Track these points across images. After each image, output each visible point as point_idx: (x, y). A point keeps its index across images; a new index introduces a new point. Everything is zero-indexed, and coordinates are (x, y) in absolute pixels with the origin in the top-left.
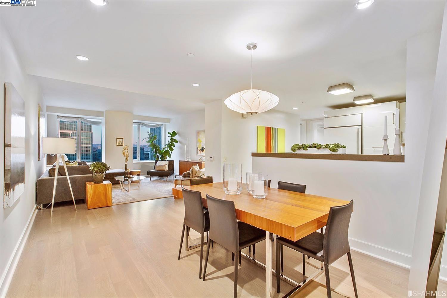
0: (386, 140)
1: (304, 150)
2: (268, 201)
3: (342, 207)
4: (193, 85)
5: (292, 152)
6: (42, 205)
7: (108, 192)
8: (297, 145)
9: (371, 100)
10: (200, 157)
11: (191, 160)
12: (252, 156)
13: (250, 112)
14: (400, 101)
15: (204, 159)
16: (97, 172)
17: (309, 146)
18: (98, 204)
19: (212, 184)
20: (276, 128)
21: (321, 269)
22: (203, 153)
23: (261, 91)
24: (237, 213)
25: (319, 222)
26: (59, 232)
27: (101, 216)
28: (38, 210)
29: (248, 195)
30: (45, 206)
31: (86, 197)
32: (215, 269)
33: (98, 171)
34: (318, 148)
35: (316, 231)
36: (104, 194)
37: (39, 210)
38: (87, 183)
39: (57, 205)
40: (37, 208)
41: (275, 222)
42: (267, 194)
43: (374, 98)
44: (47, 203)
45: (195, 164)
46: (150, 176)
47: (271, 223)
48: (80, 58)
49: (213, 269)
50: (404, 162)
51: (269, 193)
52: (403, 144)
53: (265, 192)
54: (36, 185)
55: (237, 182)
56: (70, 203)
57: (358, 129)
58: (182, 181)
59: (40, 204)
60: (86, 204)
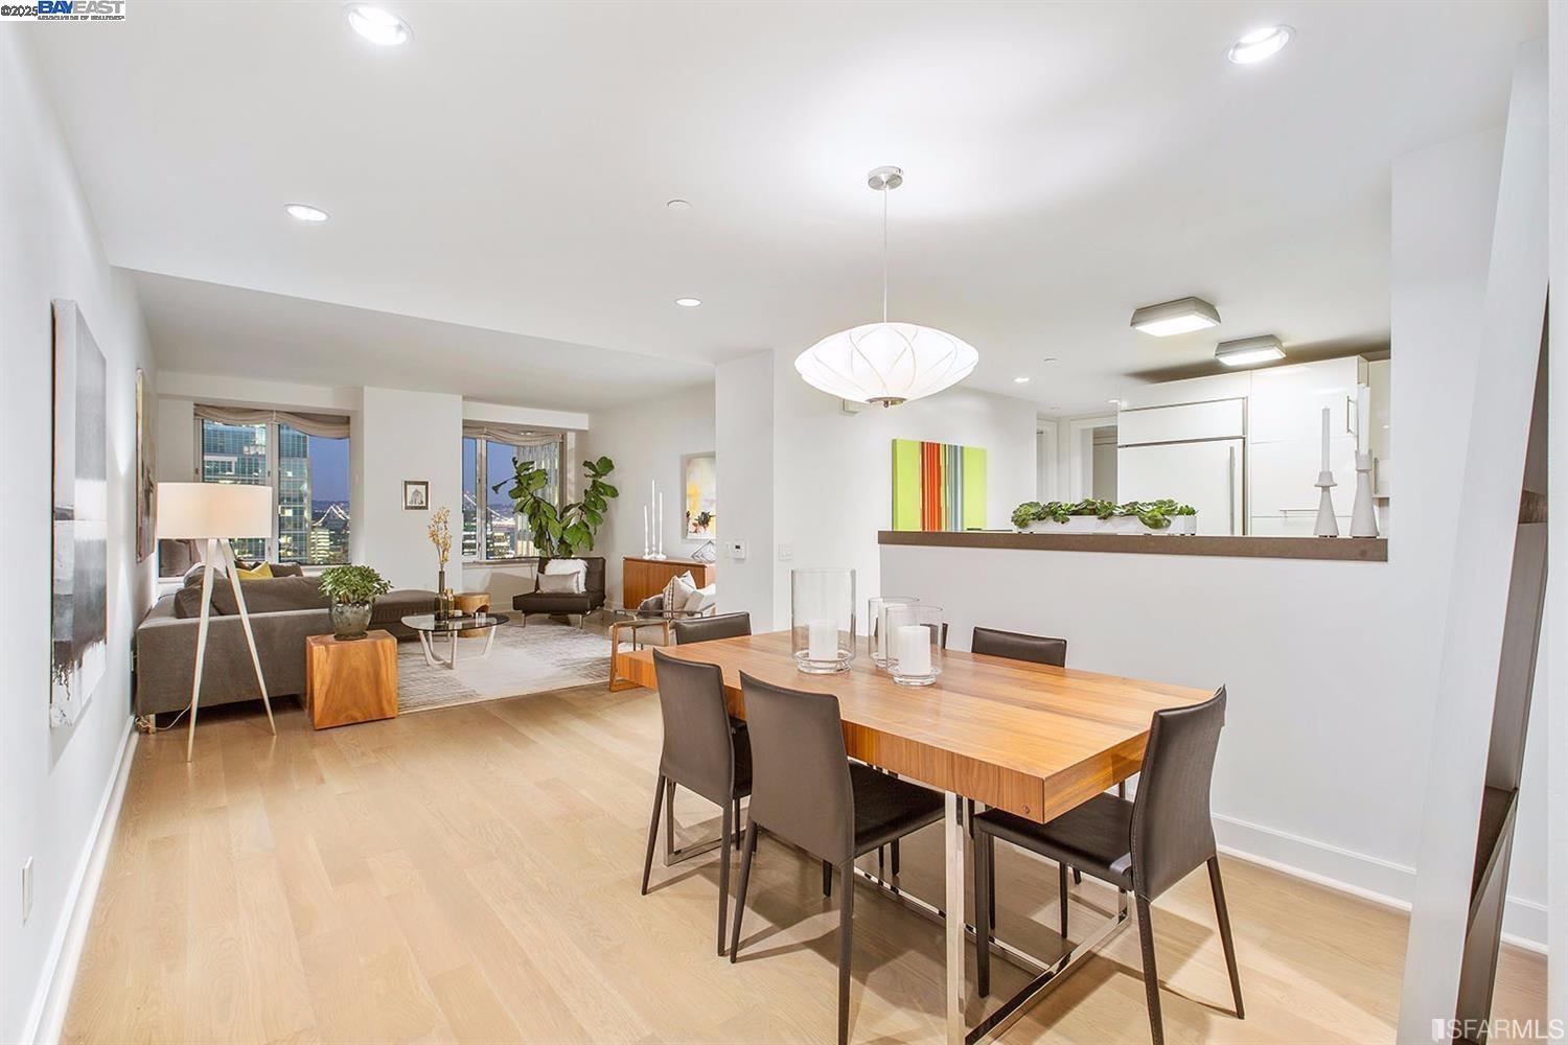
0: (1326, 488)
1: (1057, 521)
2: (943, 693)
3: (1192, 709)
4: (680, 302)
5: (1015, 530)
6: (152, 717)
7: (383, 669)
8: (1031, 505)
9: (1275, 354)
10: (696, 547)
11: (665, 557)
12: (881, 541)
13: (880, 399)
14: (1369, 354)
15: (710, 553)
16: (346, 601)
17: (1074, 508)
18: (350, 712)
19: (748, 639)
20: (956, 447)
21: (1121, 918)
22: (709, 532)
23: (921, 328)
24: (849, 736)
25: (1116, 761)
26: (220, 808)
27: (363, 754)
28: (140, 733)
29: (873, 674)
30: (164, 720)
31: (306, 688)
32: (767, 924)
33: (351, 596)
34: (1103, 515)
35: (1106, 791)
36: (371, 675)
37: (143, 736)
38: (309, 639)
39: (208, 714)
40: (136, 728)
41: (977, 764)
42: (940, 671)
43: (1283, 344)
44: (172, 710)
45: (679, 568)
46: (523, 612)
47: (962, 765)
48: (300, 213)
49: (762, 924)
50: (1386, 561)
51: (945, 667)
52: (1380, 499)
53: (932, 664)
54: (134, 648)
55: (840, 632)
56: (253, 708)
57: (1232, 449)
58: (637, 630)
59: (145, 713)
60: (307, 711)
